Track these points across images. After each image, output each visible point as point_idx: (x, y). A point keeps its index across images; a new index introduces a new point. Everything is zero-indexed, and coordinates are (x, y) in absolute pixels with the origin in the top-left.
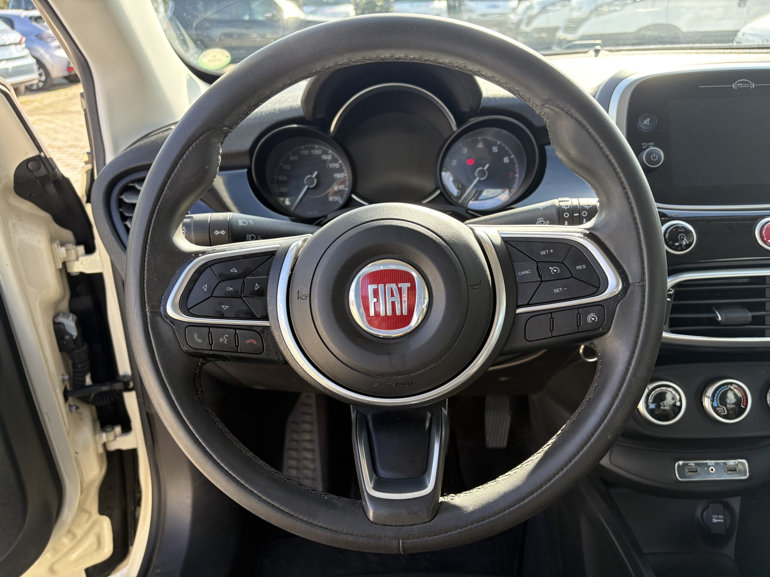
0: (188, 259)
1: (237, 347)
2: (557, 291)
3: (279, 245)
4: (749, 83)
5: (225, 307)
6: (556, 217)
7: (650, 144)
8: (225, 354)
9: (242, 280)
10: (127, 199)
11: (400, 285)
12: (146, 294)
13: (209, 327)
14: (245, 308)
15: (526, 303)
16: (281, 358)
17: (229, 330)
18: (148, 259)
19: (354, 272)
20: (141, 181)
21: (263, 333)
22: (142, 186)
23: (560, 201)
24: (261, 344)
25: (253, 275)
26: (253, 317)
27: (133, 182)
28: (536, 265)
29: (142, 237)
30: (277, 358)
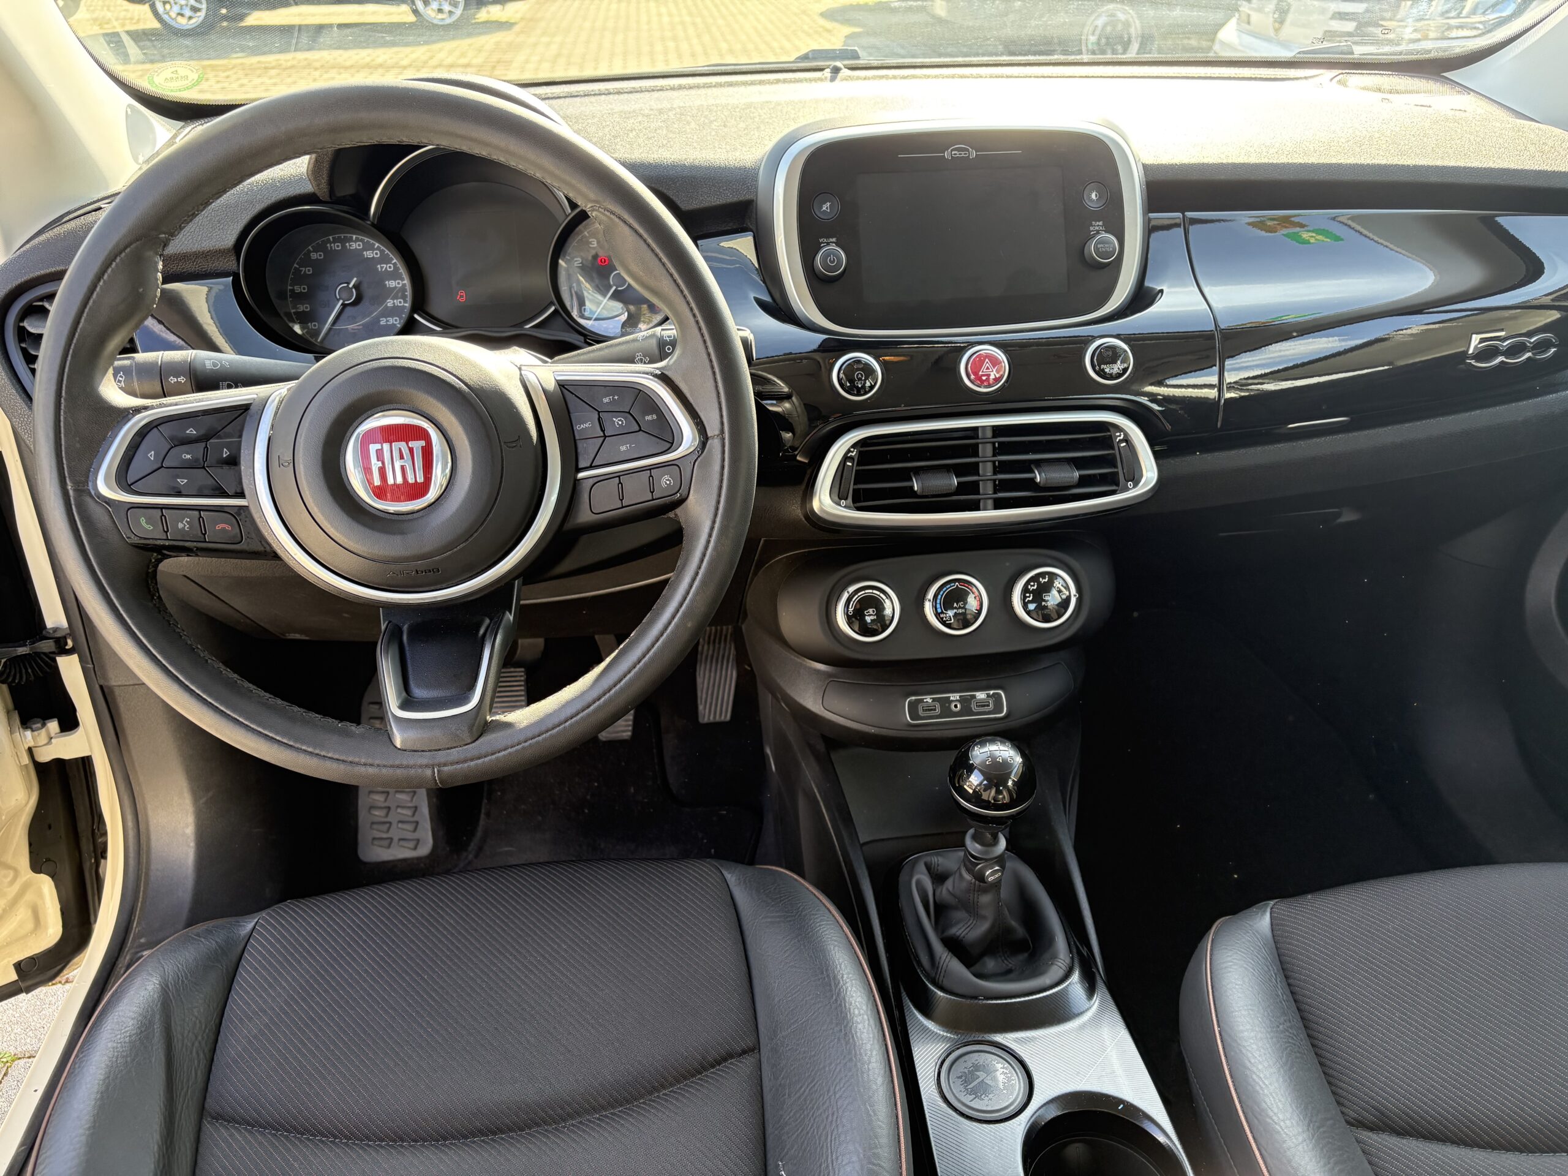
0: (124, 417)
1: (204, 535)
2: (623, 448)
3: (255, 396)
4: (968, 150)
5: (182, 482)
6: (656, 351)
7: (831, 240)
8: (187, 544)
9: (203, 445)
10: (31, 326)
11: (411, 444)
12: (65, 466)
13: (162, 509)
14: (210, 482)
15: (588, 465)
16: (268, 549)
17: (190, 512)
18: (65, 418)
19: (351, 429)
20: (51, 297)
21: (239, 515)
22: (51, 306)
23: (663, 330)
24: (238, 531)
25: (220, 437)
26: (224, 494)
27: (41, 299)
28: (597, 416)
29: (53, 388)
30: (262, 549)
